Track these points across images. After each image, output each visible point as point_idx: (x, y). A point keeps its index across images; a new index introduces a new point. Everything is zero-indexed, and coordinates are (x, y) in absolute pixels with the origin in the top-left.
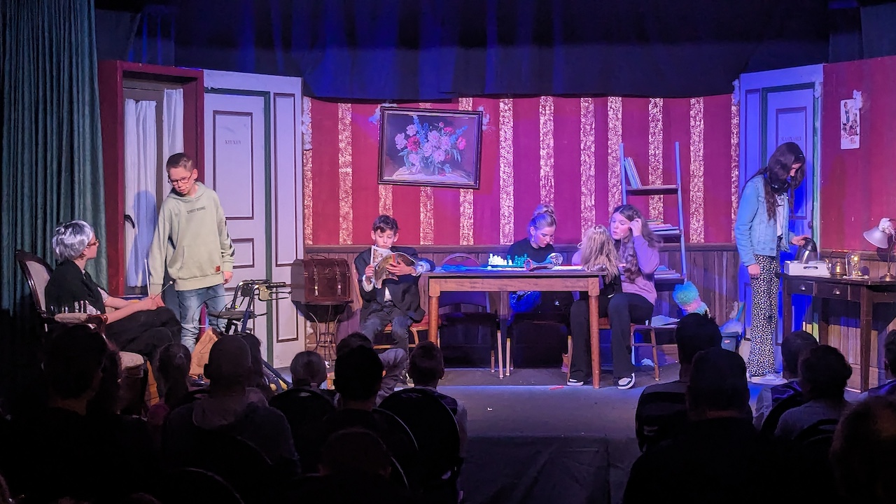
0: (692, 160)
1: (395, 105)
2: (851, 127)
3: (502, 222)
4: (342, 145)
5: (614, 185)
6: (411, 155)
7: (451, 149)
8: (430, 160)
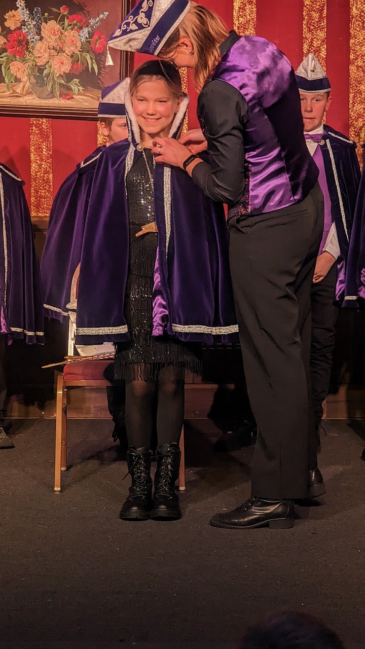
6: (13, 62)
7: (82, 51)
8: (45, 72)
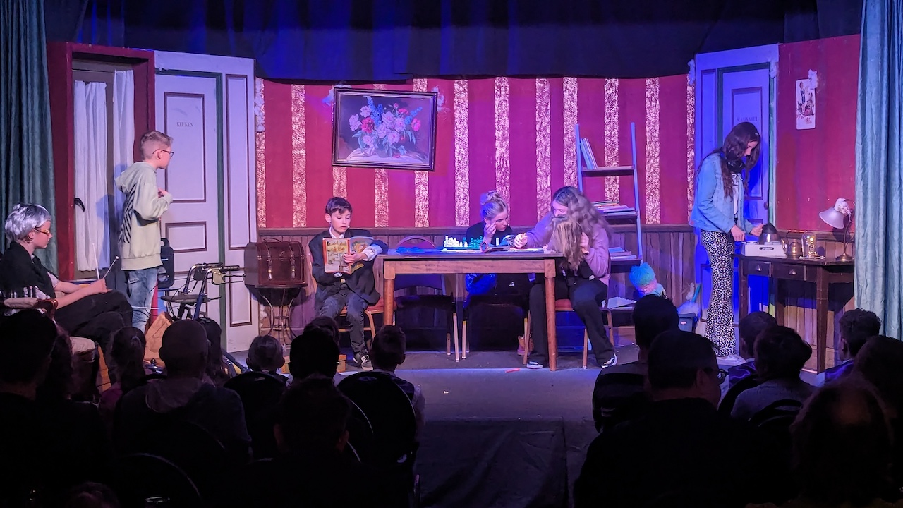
0: (648, 141)
1: (348, 86)
2: (807, 107)
3: (458, 203)
4: (295, 127)
5: (570, 167)
6: (365, 136)
7: (406, 130)
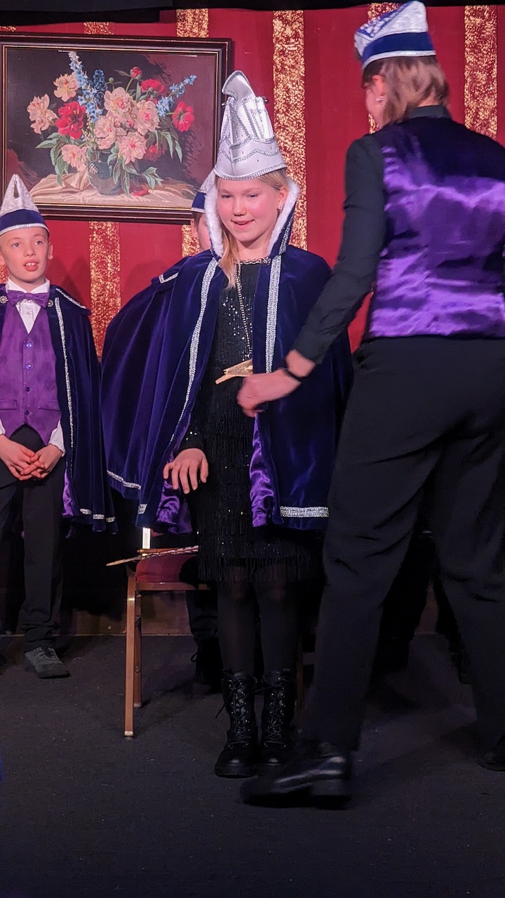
6: (66, 146)
7: (161, 130)
8: (110, 158)
